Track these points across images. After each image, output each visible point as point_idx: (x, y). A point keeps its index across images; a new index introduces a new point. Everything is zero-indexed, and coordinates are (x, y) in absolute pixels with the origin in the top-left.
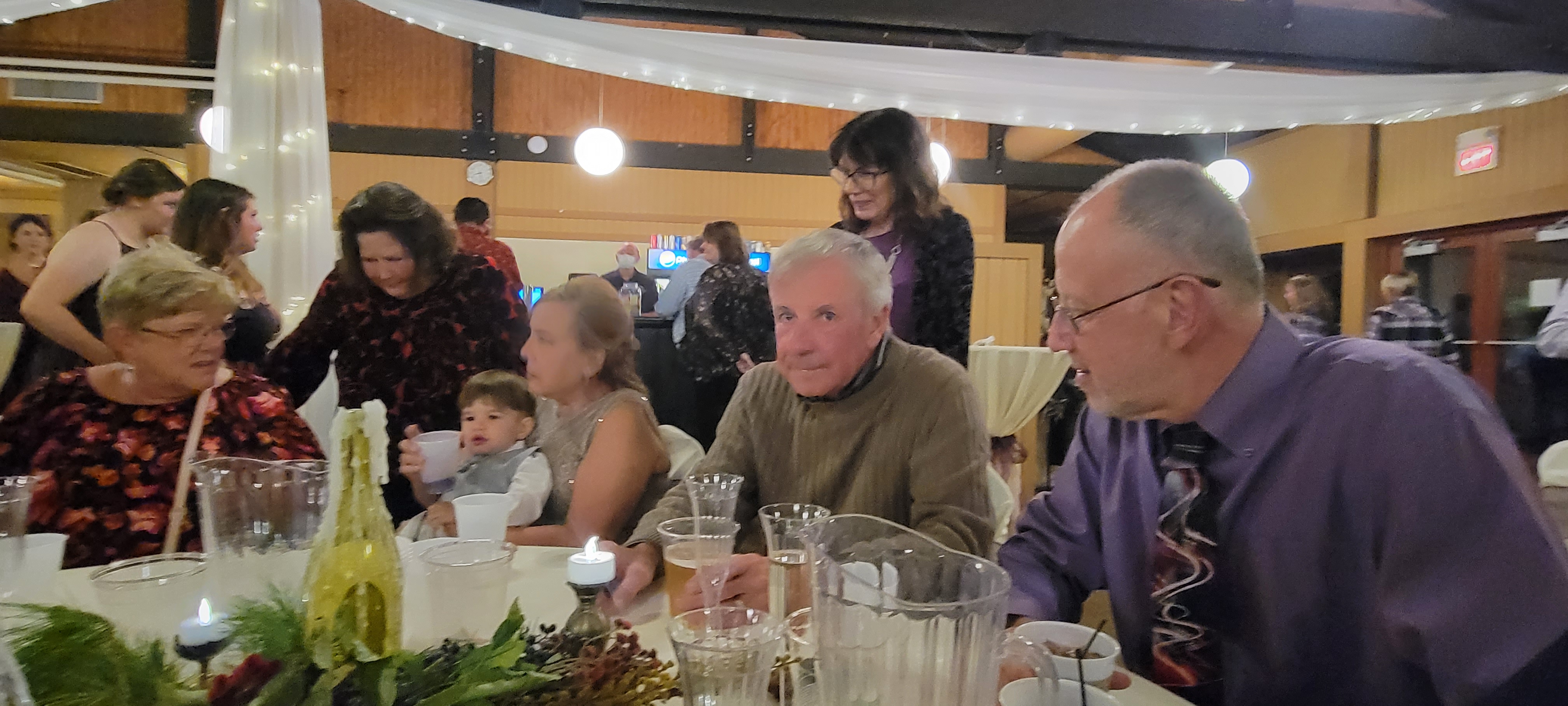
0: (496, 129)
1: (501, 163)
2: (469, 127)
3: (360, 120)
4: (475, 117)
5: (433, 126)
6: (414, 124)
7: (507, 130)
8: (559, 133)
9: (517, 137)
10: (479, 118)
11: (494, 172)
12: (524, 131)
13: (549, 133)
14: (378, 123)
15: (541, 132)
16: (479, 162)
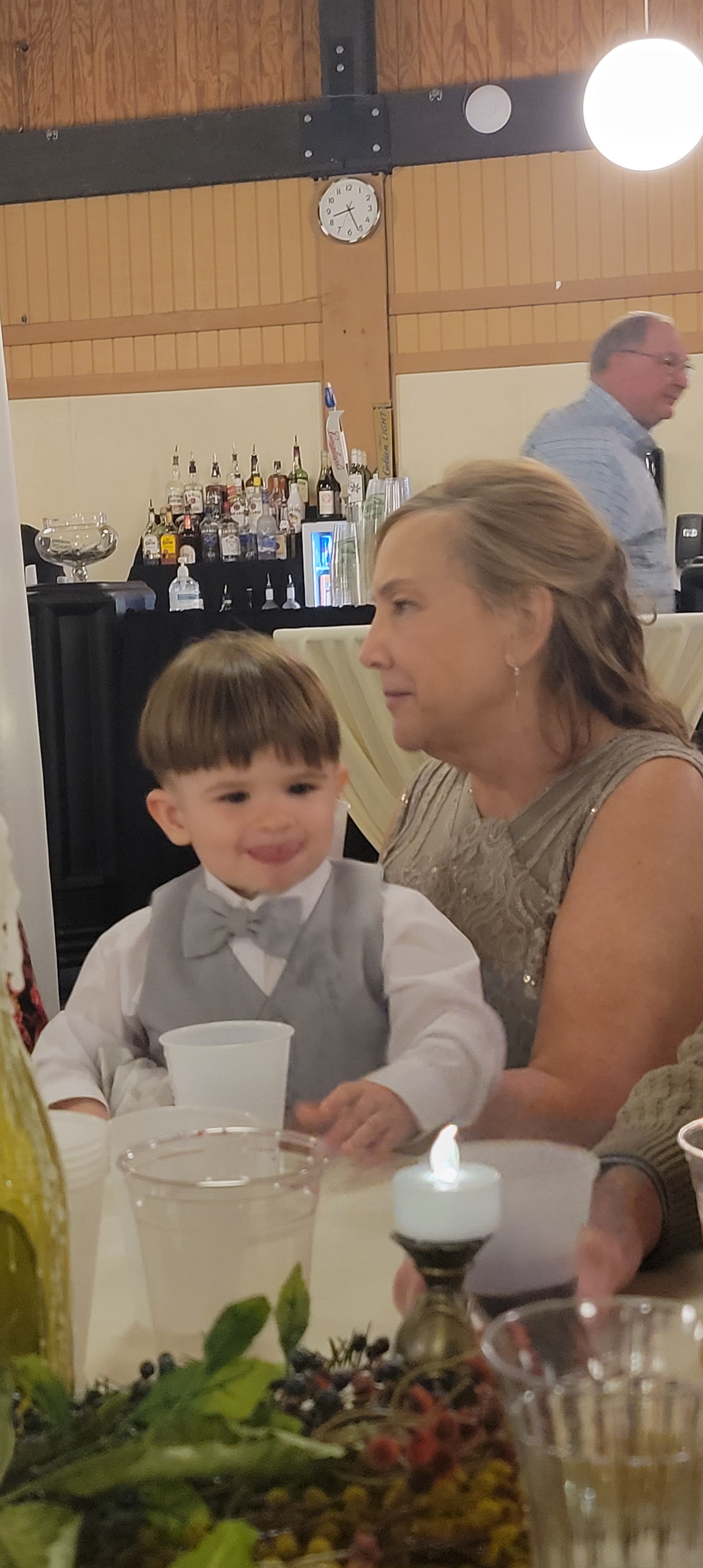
0: (382, 84)
1: (402, 176)
2: (316, 89)
3: (65, 117)
4: (330, 60)
5: (233, 101)
6: (188, 104)
7: (408, 83)
8: (544, 66)
9: (437, 94)
10: (340, 59)
11: (382, 204)
12: (454, 74)
13: (519, 70)
14: (106, 113)
15: (496, 72)
16: (344, 182)
